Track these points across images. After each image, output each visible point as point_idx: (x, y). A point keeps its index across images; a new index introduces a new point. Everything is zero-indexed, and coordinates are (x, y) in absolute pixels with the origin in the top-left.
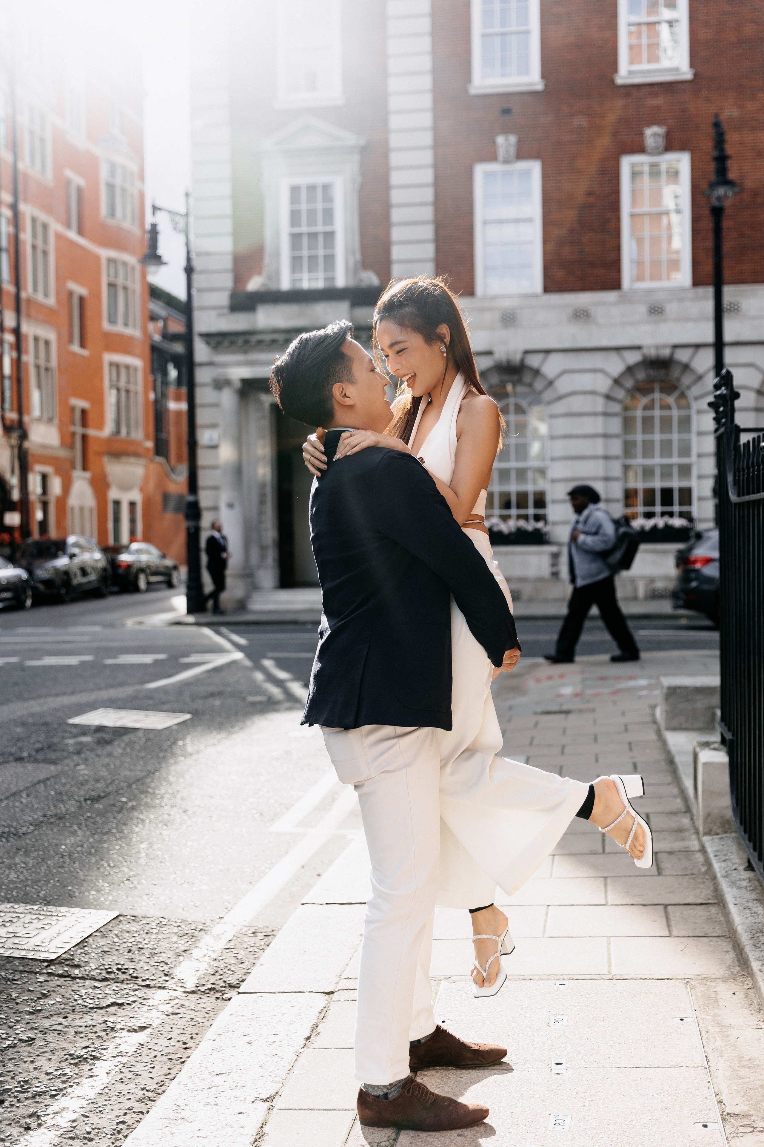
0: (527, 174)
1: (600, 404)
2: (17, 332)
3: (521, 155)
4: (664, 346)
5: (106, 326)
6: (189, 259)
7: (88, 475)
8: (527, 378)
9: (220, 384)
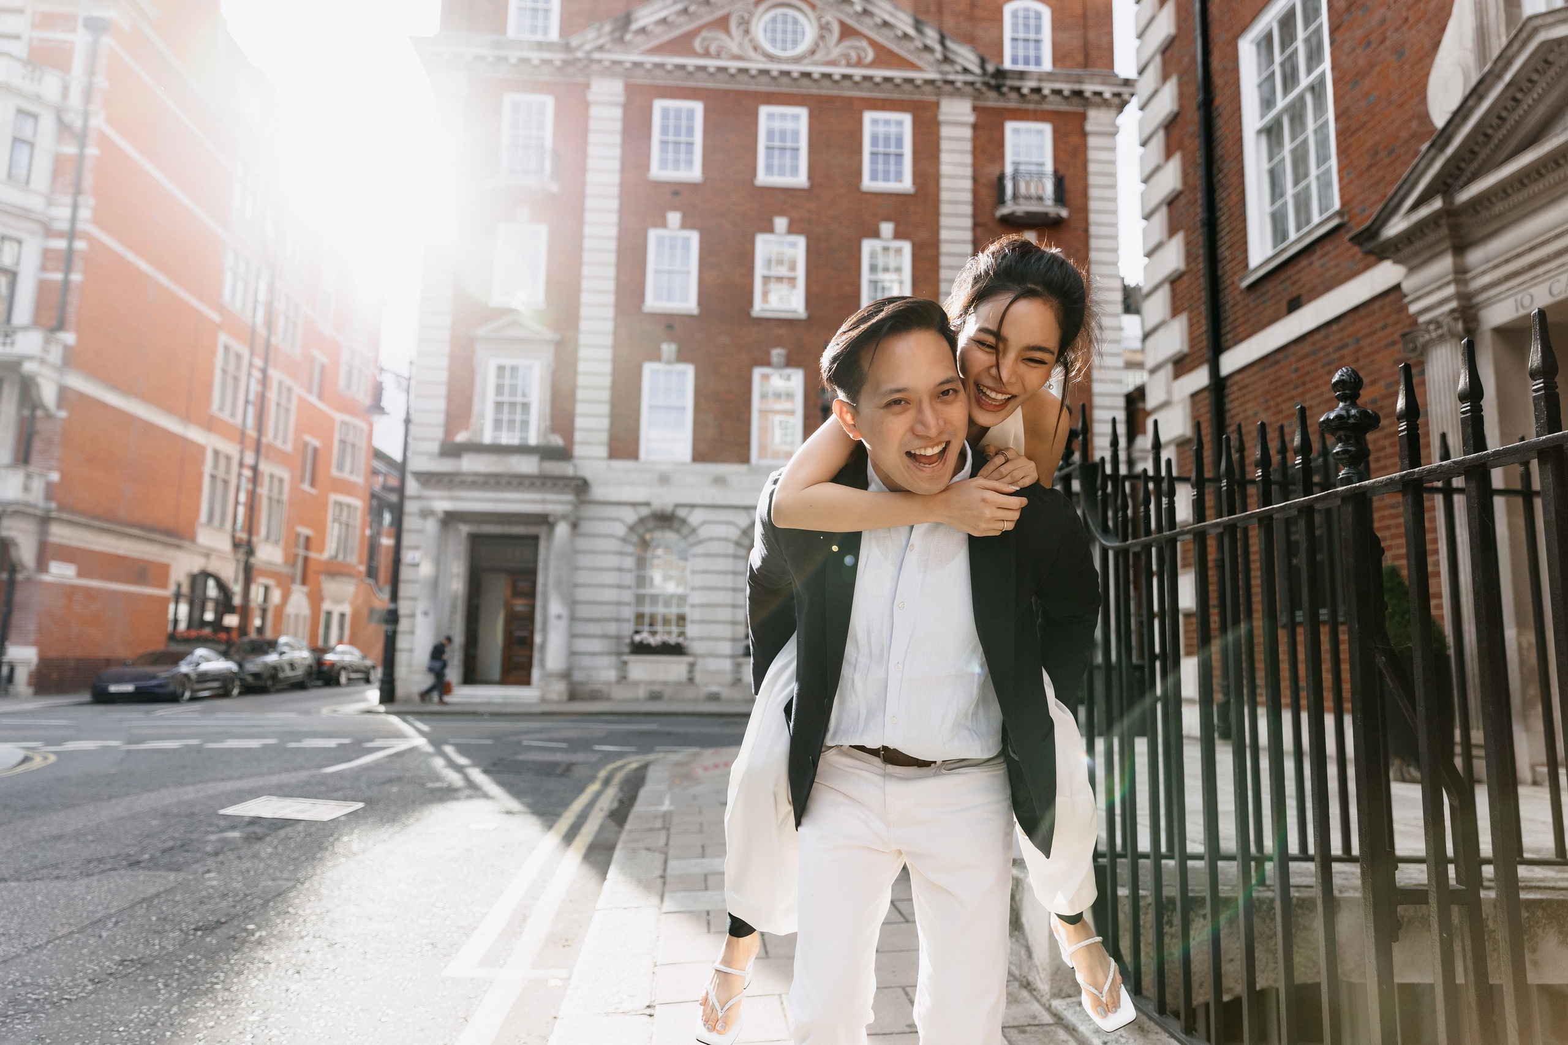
0: (683, 373)
1: (731, 549)
2: (255, 469)
3: (681, 358)
5: (334, 472)
6: (408, 413)
7: (305, 589)
8: (676, 525)
9: (425, 514)
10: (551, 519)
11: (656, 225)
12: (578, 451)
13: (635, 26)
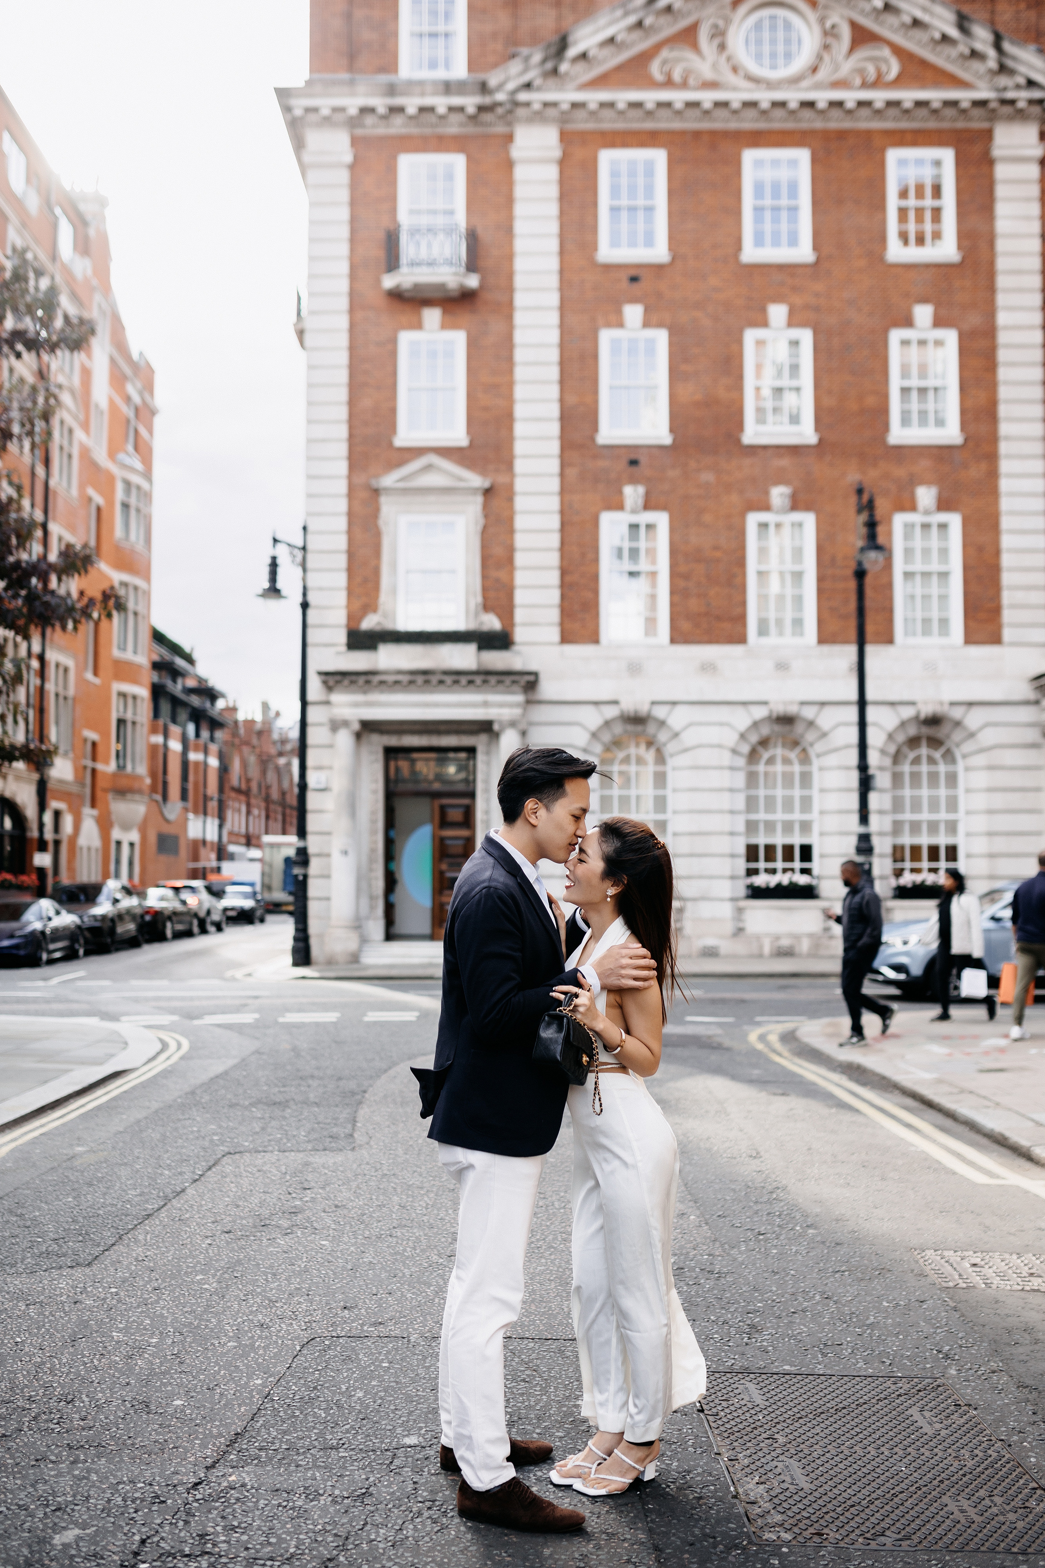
0: (657, 523)
1: (726, 758)
2: (41, 658)
3: (648, 505)
4: (791, 703)
5: (116, 653)
6: (304, 595)
7: (95, 812)
8: (652, 729)
9: (335, 726)
10: (496, 727)
11: (609, 325)
12: (520, 634)
13: (572, 52)
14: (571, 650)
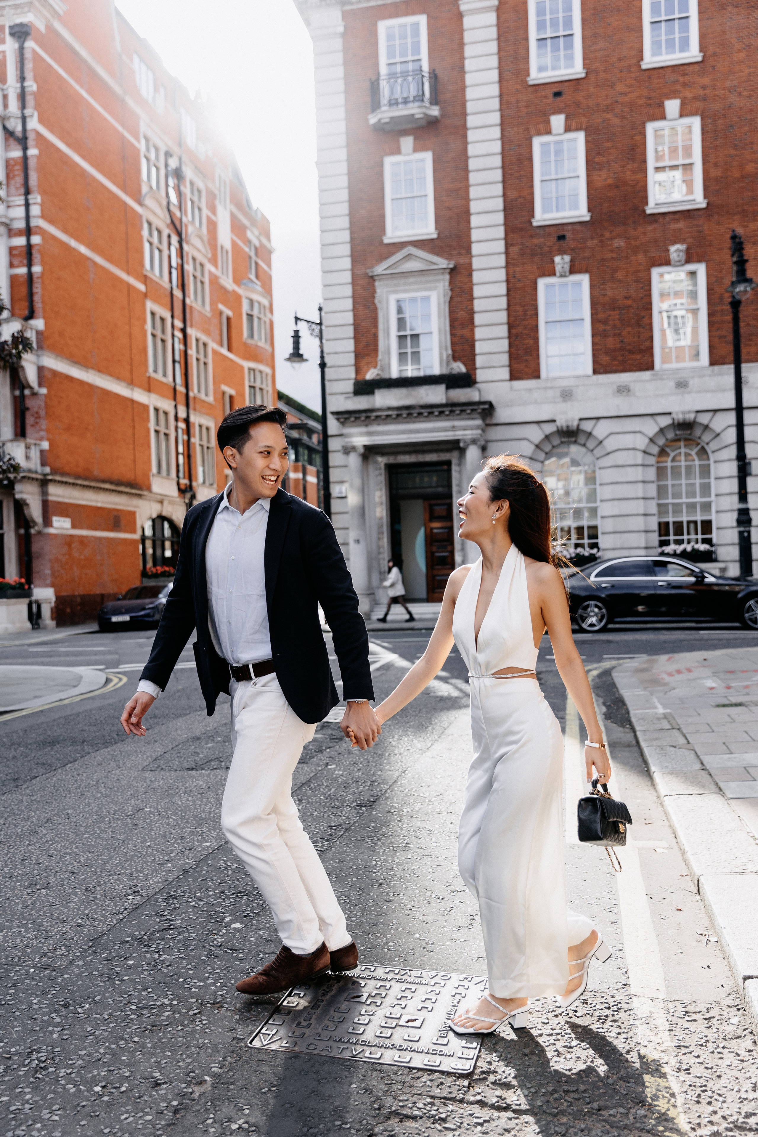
0: (579, 283)
1: (639, 458)
2: (187, 421)
3: (573, 270)
4: (689, 412)
6: (322, 357)
8: (582, 439)
9: (347, 450)
10: (462, 445)
11: (539, 133)
12: (480, 375)
14: (518, 384)
